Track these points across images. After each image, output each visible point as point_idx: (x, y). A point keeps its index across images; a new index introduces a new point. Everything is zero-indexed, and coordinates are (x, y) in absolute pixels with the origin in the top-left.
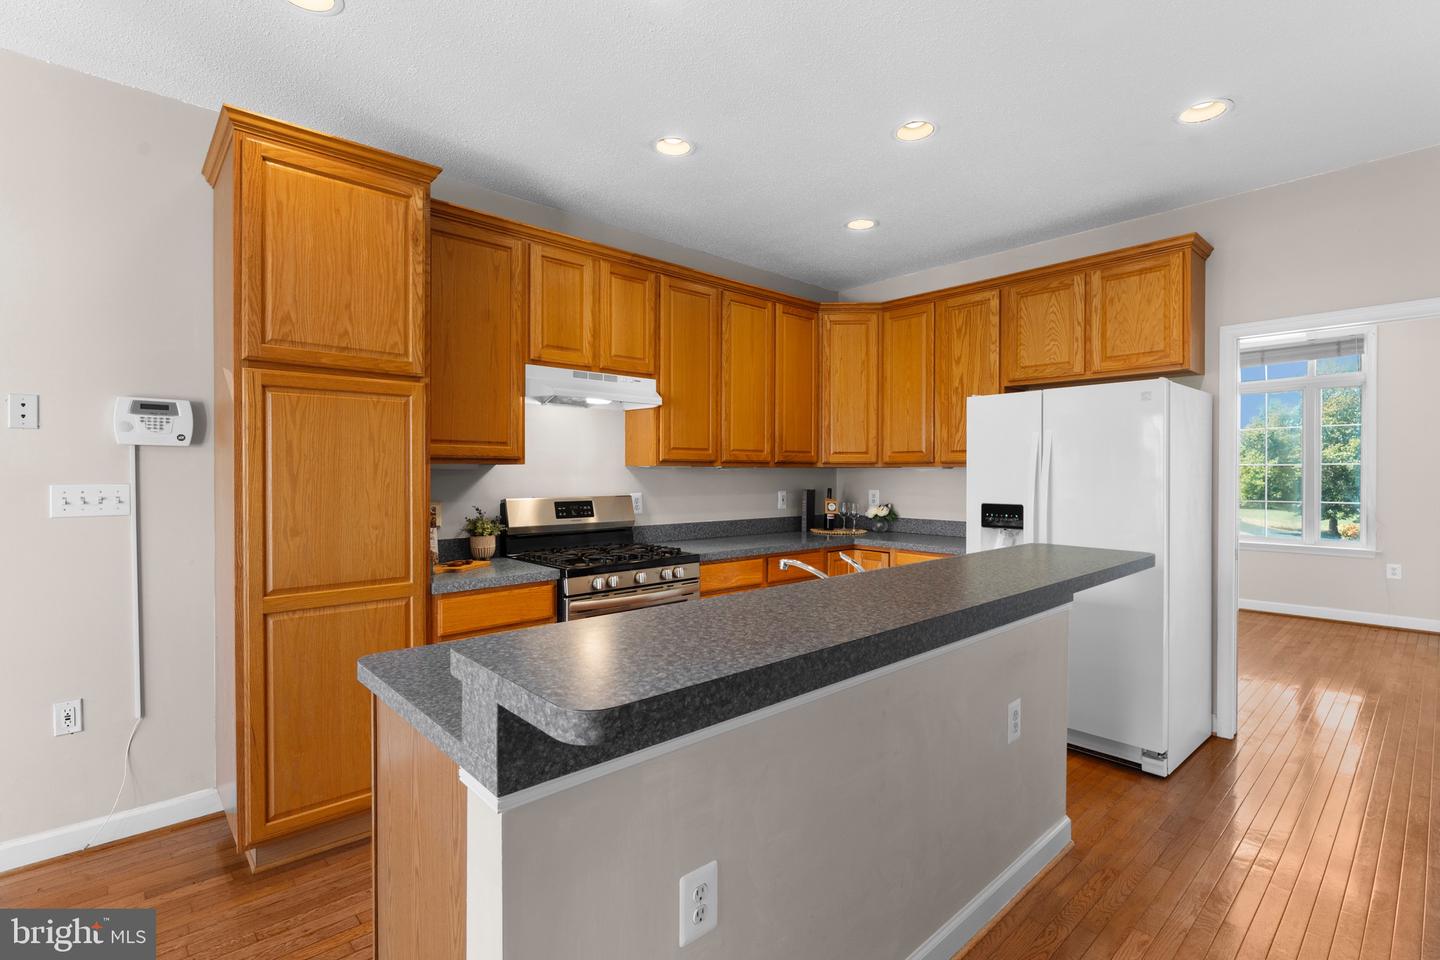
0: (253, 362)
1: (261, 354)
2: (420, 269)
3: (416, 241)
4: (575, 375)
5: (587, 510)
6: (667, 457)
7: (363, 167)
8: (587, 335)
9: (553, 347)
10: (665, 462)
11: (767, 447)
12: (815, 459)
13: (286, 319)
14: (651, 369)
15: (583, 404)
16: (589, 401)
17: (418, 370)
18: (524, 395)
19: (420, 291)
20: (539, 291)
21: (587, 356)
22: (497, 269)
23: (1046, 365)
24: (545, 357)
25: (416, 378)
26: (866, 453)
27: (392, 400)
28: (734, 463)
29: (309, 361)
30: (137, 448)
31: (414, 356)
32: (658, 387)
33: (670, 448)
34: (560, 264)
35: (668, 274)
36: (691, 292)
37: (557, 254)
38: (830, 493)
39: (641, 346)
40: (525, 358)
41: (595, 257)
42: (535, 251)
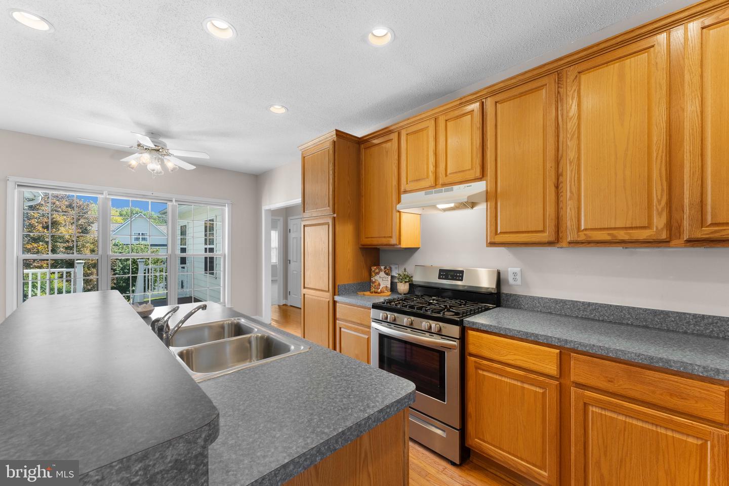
3: (330, 162)
5: (459, 276)
6: (493, 240)
10: (493, 243)
11: (659, 223)
17: (331, 211)
20: (405, 154)
21: (431, 180)
24: (410, 188)
25: (330, 215)
31: (331, 206)
32: (487, 186)
33: (496, 233)
34: (416, 133)
35: (494, 94)
36: (521, 95)
37: (415, 128)
39: (470, 159)
40: (401, 191)
41: (435, 117)
42: (403, 134)
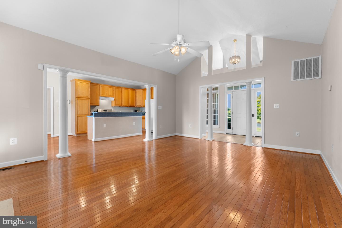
0: (77, 97)
3: (89, 87)
5: (107, 111)
6: (115, 106)
7: (85, 82)
8: (106, 94)
9: (102, 95)
11: (128, 105)
13: (79, 94)
14: (113, 97)
16: (106, 100)
18: (99, 99)
19: (90, 91)
20: (101, 90)
21: (106, 96)
22: (96, 88)
25: (89, 98)
27: (87, 100)
28: (124, 106)
29: (81, 97)
31: (89, 97)
34: (103, 87)
35: (115, 87)
36: (118, 89)
37: (103, 86)
38: (138, 110)
39: (112, 94)
40: (100, 96)
41: (107, 86)
42: (101, 86)
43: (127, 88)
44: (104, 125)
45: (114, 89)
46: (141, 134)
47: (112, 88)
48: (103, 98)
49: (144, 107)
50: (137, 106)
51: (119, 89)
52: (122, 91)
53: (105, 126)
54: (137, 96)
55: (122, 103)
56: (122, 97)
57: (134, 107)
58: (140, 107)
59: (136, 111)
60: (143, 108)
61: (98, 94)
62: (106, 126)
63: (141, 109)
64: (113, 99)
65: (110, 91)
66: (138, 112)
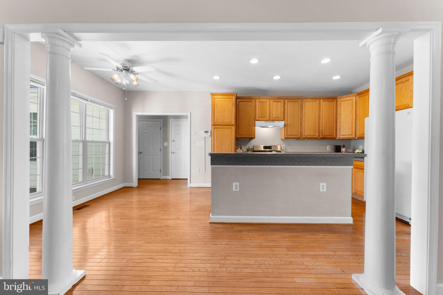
1: (214, 124)
2: (234, 109)
3: (234, 105)
4: (265, 122)
5: (270, 148)
6: (287, 137)
7: (227, 96)
8: (268, 114)
9: (261, 117)
10: (286, 138)
11: (317, 134)
12: (335, 137)
13: (217, 119)
14: (283, 119)
15: (268, 127)
16: (269, 127)
17: (234, 124)
18: (255, 126)
19: (234, 112)
20: (258, 108)
21: (268, 118)
22: (250, 105)
23: (401, 105)
24: (259, 119)
25: (234, 125)
26: (352, 135)
27: (230, 129)
28: (308, 138)
29: (220, 124)
30: (205, 137)
31: (233, 123)
32: (285, 122)
33: (287, 135)
34: (262, 102)
35: (287, 99)
36: (294, 102)
37: (262, 100)
38: (344, 146)
39: (280, 115)
40: (256, 120)
41: (270, 99)
42: (257, 101)
43: (315, 98)
44: (234, 184)
45: (284, 104)
46: (349, 220)
47: (280, 103)
48: (263, 123)
49: (362, 138)
50: (341, 137)
51: (297, 102)
52: (302, 106)
53: (236, 187)
54: (342, 112)
55: (303, 132)
56: (304, 119)
57: (334, 139)
58: (349, 140)
59: (338, 149)
60: (360, 141)
61: (253, 116)
62: (238, 187)
63: (352, 142)
64: (282, 123)
65: (276, 108)
66: (343, 150)
